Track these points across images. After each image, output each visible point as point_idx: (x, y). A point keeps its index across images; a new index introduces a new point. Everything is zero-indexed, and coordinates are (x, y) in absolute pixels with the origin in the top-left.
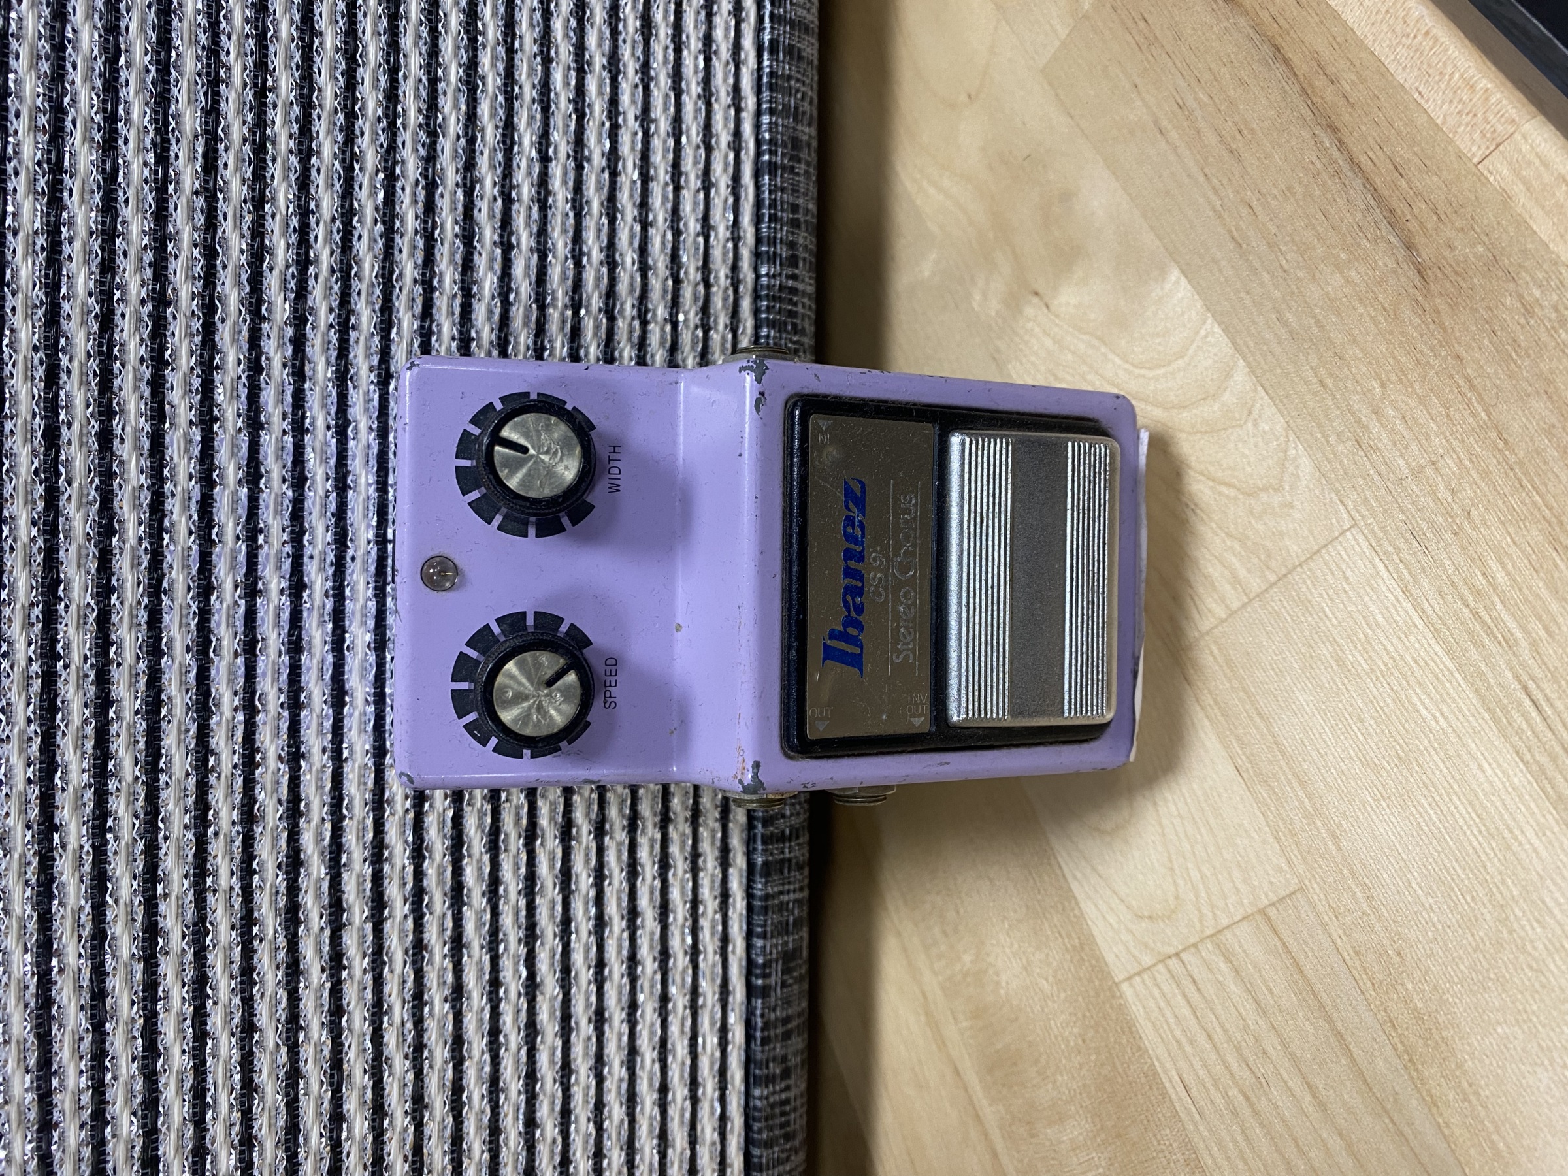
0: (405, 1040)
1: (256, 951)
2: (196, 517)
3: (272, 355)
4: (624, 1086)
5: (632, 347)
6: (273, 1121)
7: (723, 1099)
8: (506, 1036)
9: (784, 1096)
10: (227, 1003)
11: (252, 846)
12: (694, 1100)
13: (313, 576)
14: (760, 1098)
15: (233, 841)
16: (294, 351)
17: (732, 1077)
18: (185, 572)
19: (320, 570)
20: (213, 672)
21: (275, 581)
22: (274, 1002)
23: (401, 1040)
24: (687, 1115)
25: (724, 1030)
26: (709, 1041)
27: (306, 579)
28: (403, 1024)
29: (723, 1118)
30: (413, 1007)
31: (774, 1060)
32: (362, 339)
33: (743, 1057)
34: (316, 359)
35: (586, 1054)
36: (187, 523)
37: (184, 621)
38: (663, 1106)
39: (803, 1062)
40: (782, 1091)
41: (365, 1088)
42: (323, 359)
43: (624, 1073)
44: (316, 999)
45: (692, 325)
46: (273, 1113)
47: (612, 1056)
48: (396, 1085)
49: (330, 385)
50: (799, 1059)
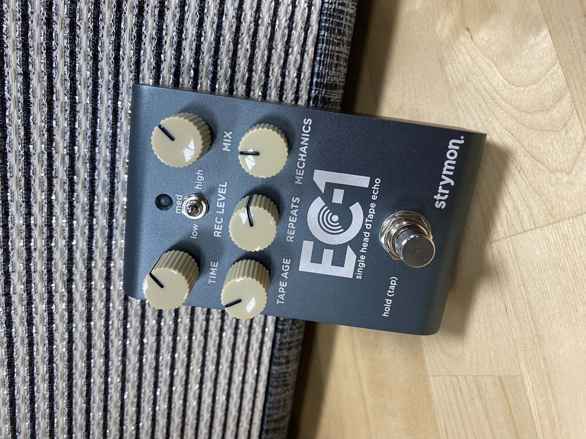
0: (119, 334)
1: (54, 296)
2: (21, 110)
3: (58, 32)
4: (215, 360)
5: (249, 37)
6: (62, 358)
7: (258, 369)
8: (164, 337)
9: (286, 370)
10: (42, 314)
11: (52, 255)
12: (246, 368)
13: (80, 141)
14: (275, 370)
15: (43, 253)
16: (70, 31)
17: (264, 360)
18: (17, 135)
19: (84, 139)
20: (32, 182)
21: (62, 143)
22: (62, 315)
23: (117, 334)
24: (242, 372)
25: (262, 343)
26: (255, 345)
27: (77, 143)
28: (118, 329)
29: (258, 375)
30: (123, 323)
31: (283, 357)
32: (106, 26)
33: (270, 354)
34: (81, 36)
35: (199, 346)
36: (17, 114)
37: (17, 158)
38: (231, 368)
39: (296, 358)
40: (285, 368)
41: (101, 350)
42: (85, 36)
43: (215, 355)
44: (81, 316)
45: (283, 27)
46: (62, 355)
47: (211, 348)
48: (115, 350)
49: (89, 49)
50: (295, 357)
